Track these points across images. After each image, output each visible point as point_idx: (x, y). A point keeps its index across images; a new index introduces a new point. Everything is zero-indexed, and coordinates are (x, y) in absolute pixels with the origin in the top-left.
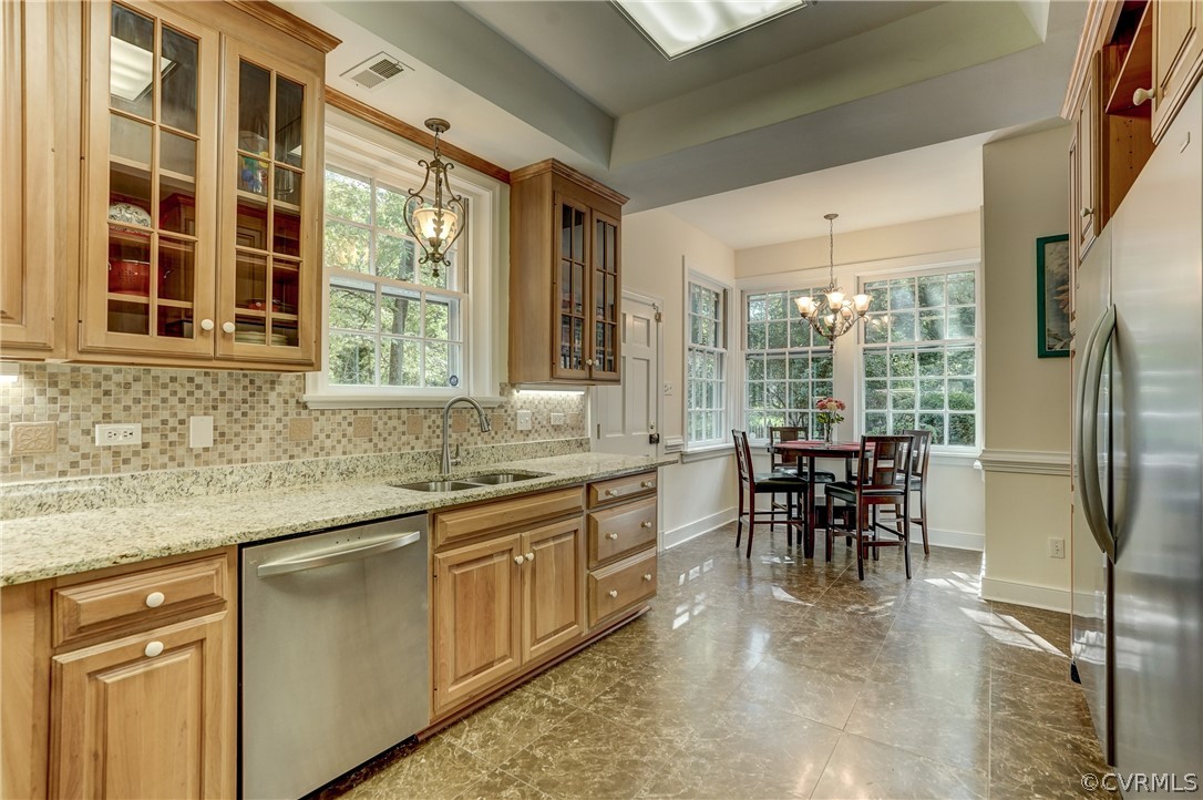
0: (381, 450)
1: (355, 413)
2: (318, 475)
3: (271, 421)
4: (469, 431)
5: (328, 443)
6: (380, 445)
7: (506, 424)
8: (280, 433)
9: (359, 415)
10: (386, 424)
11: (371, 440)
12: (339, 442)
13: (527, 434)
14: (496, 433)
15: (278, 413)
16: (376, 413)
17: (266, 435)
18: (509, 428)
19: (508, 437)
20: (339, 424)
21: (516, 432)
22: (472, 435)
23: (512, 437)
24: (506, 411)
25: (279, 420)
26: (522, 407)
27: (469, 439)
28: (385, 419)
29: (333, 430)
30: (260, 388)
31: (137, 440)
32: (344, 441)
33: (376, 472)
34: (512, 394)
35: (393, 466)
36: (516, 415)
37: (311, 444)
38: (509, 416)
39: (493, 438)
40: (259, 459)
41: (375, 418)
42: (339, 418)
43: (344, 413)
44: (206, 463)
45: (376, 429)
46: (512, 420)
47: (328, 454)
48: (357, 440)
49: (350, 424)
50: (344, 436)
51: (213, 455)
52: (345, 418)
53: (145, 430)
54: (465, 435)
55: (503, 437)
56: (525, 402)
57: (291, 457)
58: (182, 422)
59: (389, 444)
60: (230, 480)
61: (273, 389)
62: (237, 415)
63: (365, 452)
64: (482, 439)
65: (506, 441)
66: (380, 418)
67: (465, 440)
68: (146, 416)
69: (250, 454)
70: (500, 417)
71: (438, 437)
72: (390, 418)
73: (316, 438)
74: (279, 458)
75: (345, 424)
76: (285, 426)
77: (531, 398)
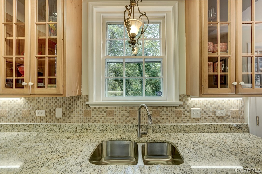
0: (118, 123)
1: (107, 108)
2: (92, 130)
3: (78, 110)
4: (161, 117)
5: (97, 119)
6: (118, 121)
7: (184, 114)
8: (81, 114)
9: (108, 109)
10: (120, 113)
11: (113, 119)
12: (101, 119)
13: (198, 120)
14: (178, 118)
15: (80, 108)
16: (115, 108)
17: (76, 115)
18: (186, 116)
19: (185, 120)
20: (101, 112)
21: (190, 118)
22: (163, 119)
23: (188, 120)
24: (184, 108)
25: (80, 110)
26: (194, 106)
27: (162, 120)
28: (120, 111)
29: (99, 114)
30: (75, 100)
31: (44, 114)
32: (103, 118)
33: (114, 131)
34: (188, 100)
35: (121, 130)
36: (190, 110)
37: (91, 119)
38: (186, 110)
39: (176, 121)
40: (74, 122)
41: (115, 110)
42: (101, 110)
43: (103, 108)
44: (60, 122)
45: (115, 115)
46: (188, 112)
47: (97, 123)
48: (108, 119)
49: (105, 112)
50: (103, 116)
51: (62, 120)
52: (103, 110)
53: (46, 112)
54: (159, 118)
55: (182, 120)
56: (196, 104)
57: (84, 123)
58: (54, 110)
59: (121, 121)
60: (65, 128)
61: (78, 100)
62: (68, 108)
63: (111, 123)
64: (169, 121)
65: (184, 123)
66: (117, 110)
67: (159, 121)
68: (46, 108)
69: (72, 121)
70: (181, 111)
71: (145, 119)
72: (122, 110)
73: (93, 117)
74: (80, 123)
75: (103, 112)
76: (82, 112)
77: (201, 102)
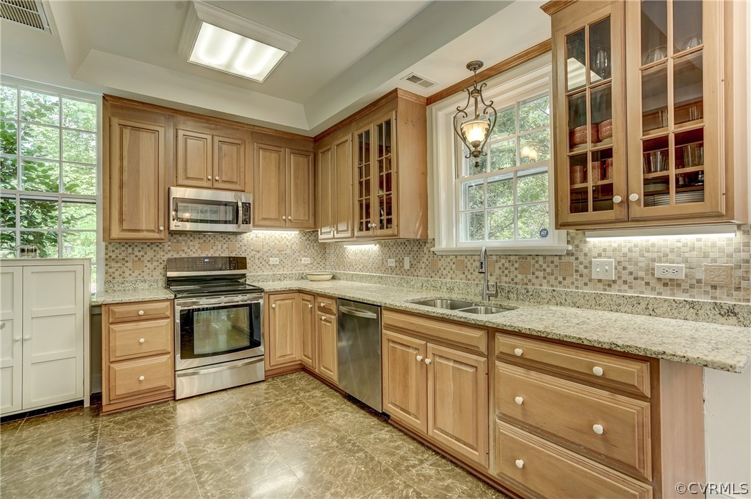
0: (469, 280)
1: (456, 257)
2: (438, 287)
3: (424, 260)
4: (533, 274)
5: (445, 272)
6: (469, 277)
7: (577, 271)
8: (427, 265)
9: (458, 258)
10: (472, 264)
11: (464, 273)
12: (449, 272)
13: (610, 284)
14: (564, 279)
15: (427, 257)
16: (466, 258)
17: (423, 266)
18: (581, 276)
19: (580, 284)
20: (449, 263)
21: (590, 280)
22: (537, 277)
23: (586, 284)
24: (577, 259)
25: (427, 260)
26: (600, 255)
27: (534, 280)
28: (472, 261)
29: (447, 266)
30: (421, 245)
31: (394, 265)
32: (451, 272)
33: (464, 292)
34: (585, 242)
35: (472, 290)
36: (590, 263)
37: (438, 272)
38: (581, 263)
39: (560, 283)
40: (421, 276)
41: (466, 260)
42: (449, 259)
43: (451, 257)
44: (408, 275)
45: (466, 267)
46: (586, 267)
47: (445, 278)
48: (458, 272)
49: (454, 263)
50: (451, 269)
51: (409, 273)
52: (451, 260)
53: (396, 261)
54: (530, 277)
55: (573, 283)
56: (605, 250)
57: (431, 277)
58: (403, 259)
59: (474, 277)
60: (413, 283)
61: (425, 245)
62: (415, 257)
63: (461, 279)
64: (548, 282)
65: (577, 287)
66: (469, 261)
67: (530, 281)
68: (396, 256)
69: (419, 274)
70: (570, 264)
71: (506, 276)
72: (474, 261)
73: (440, 269)
74: (427, 277)
75: (451, 263)
76: (429, 263)
77: (615, 245)
